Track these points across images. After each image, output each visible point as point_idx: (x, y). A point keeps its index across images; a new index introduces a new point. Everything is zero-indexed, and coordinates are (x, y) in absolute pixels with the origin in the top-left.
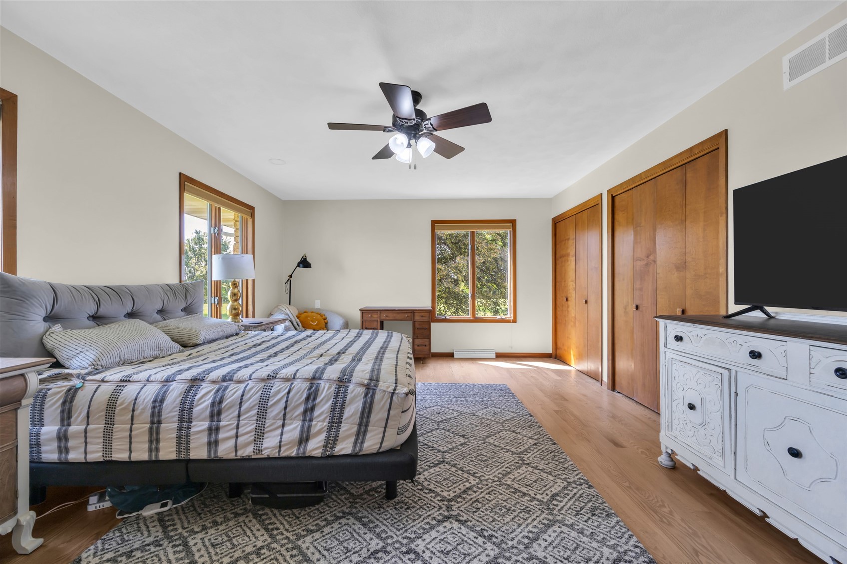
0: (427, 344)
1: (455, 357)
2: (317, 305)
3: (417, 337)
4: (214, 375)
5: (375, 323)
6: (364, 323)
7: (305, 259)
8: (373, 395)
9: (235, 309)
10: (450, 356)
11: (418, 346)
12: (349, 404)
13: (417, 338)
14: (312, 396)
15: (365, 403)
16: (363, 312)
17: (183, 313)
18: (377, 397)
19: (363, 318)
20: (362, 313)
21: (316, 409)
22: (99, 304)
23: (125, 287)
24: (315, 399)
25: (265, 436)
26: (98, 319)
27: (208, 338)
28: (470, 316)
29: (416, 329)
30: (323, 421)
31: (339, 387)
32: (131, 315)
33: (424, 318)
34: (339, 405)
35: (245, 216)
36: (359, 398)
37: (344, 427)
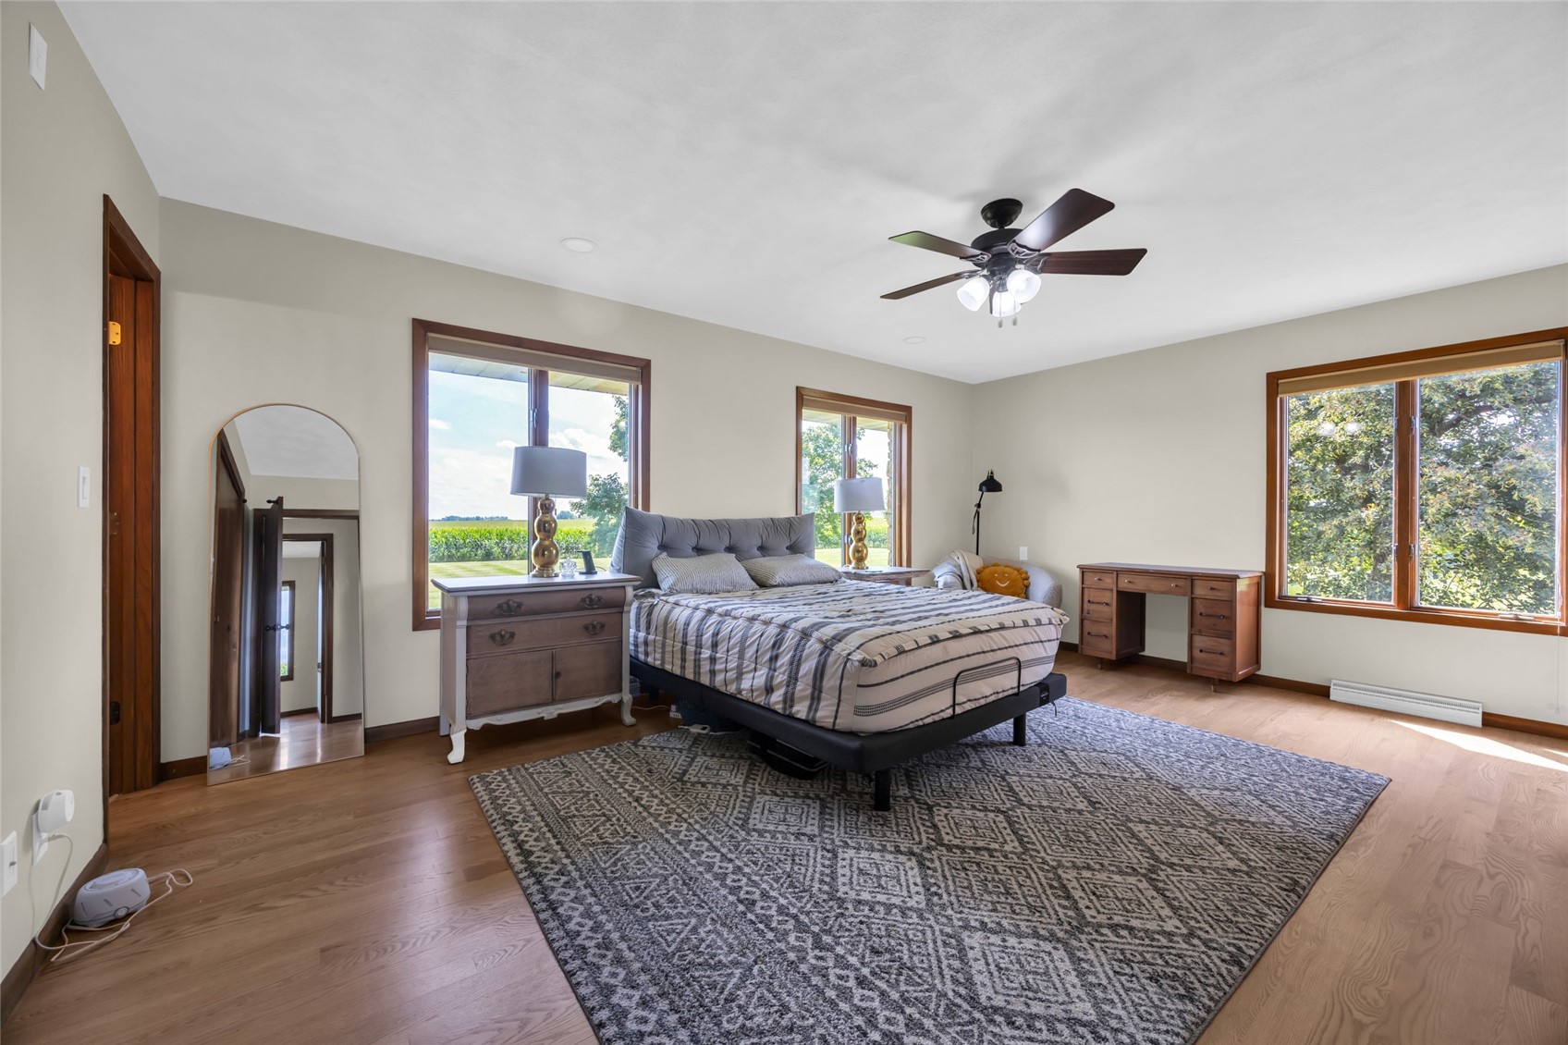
0: (1226, 650)
1: (1332, 698)
2: (1023, 554)
3: (1200, 631)
4: (720, 610)
5: (1108, 594)
6: (1086, 590)
7: (992, 477)
8: (828, 655)
9: (858, 551)
10: (1317, 693)
11: (1201, 651)
12: (805, 660)
13: (1200, 633)
14: (777, 644)
15: (818, 663)
16: (1084, 570)
17: (788, 551)
18: (831, 659)
19: (1086, 582)
20: (1083, 573)
21: (779, 659)
22: (699, 538)
23: (725, 520)
24: (779, 647)
25: (744, 676)
26: (700, 551)
27: (788, 580)
28: (1392, 603)
29: (1198, 613)
30: (784, 674)
31: (802, 638)
32: (730, 549)
33: (1216, 593)
34: (797, 658)
35: (898, 423)
36: (814, 656)
37: (800, 686)
